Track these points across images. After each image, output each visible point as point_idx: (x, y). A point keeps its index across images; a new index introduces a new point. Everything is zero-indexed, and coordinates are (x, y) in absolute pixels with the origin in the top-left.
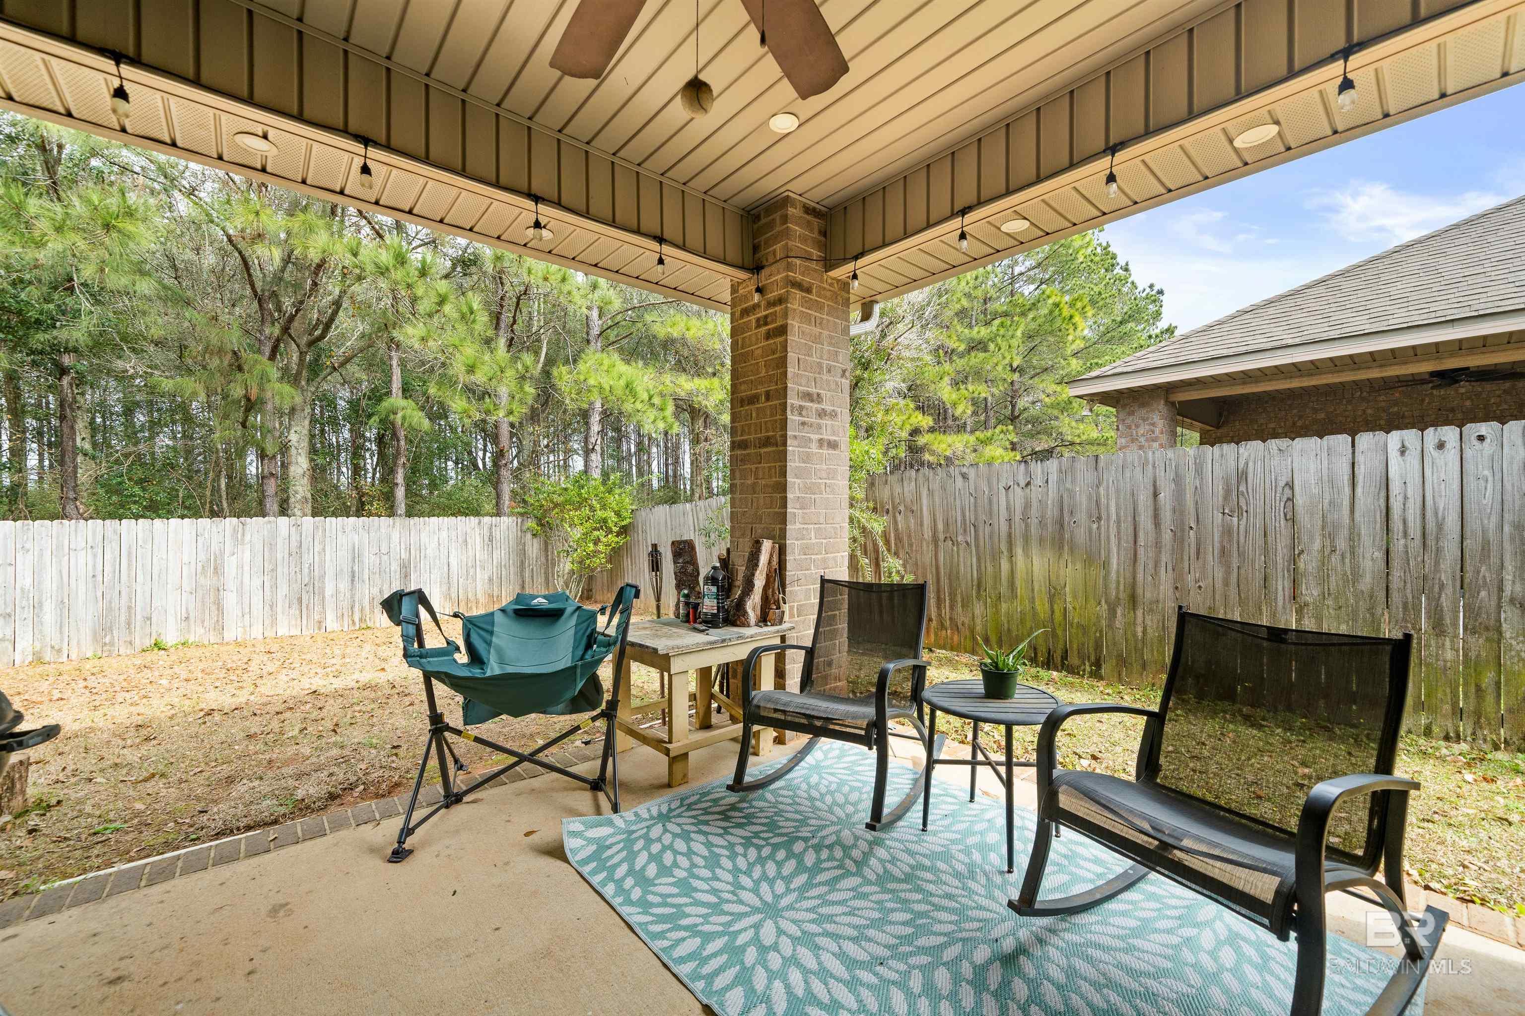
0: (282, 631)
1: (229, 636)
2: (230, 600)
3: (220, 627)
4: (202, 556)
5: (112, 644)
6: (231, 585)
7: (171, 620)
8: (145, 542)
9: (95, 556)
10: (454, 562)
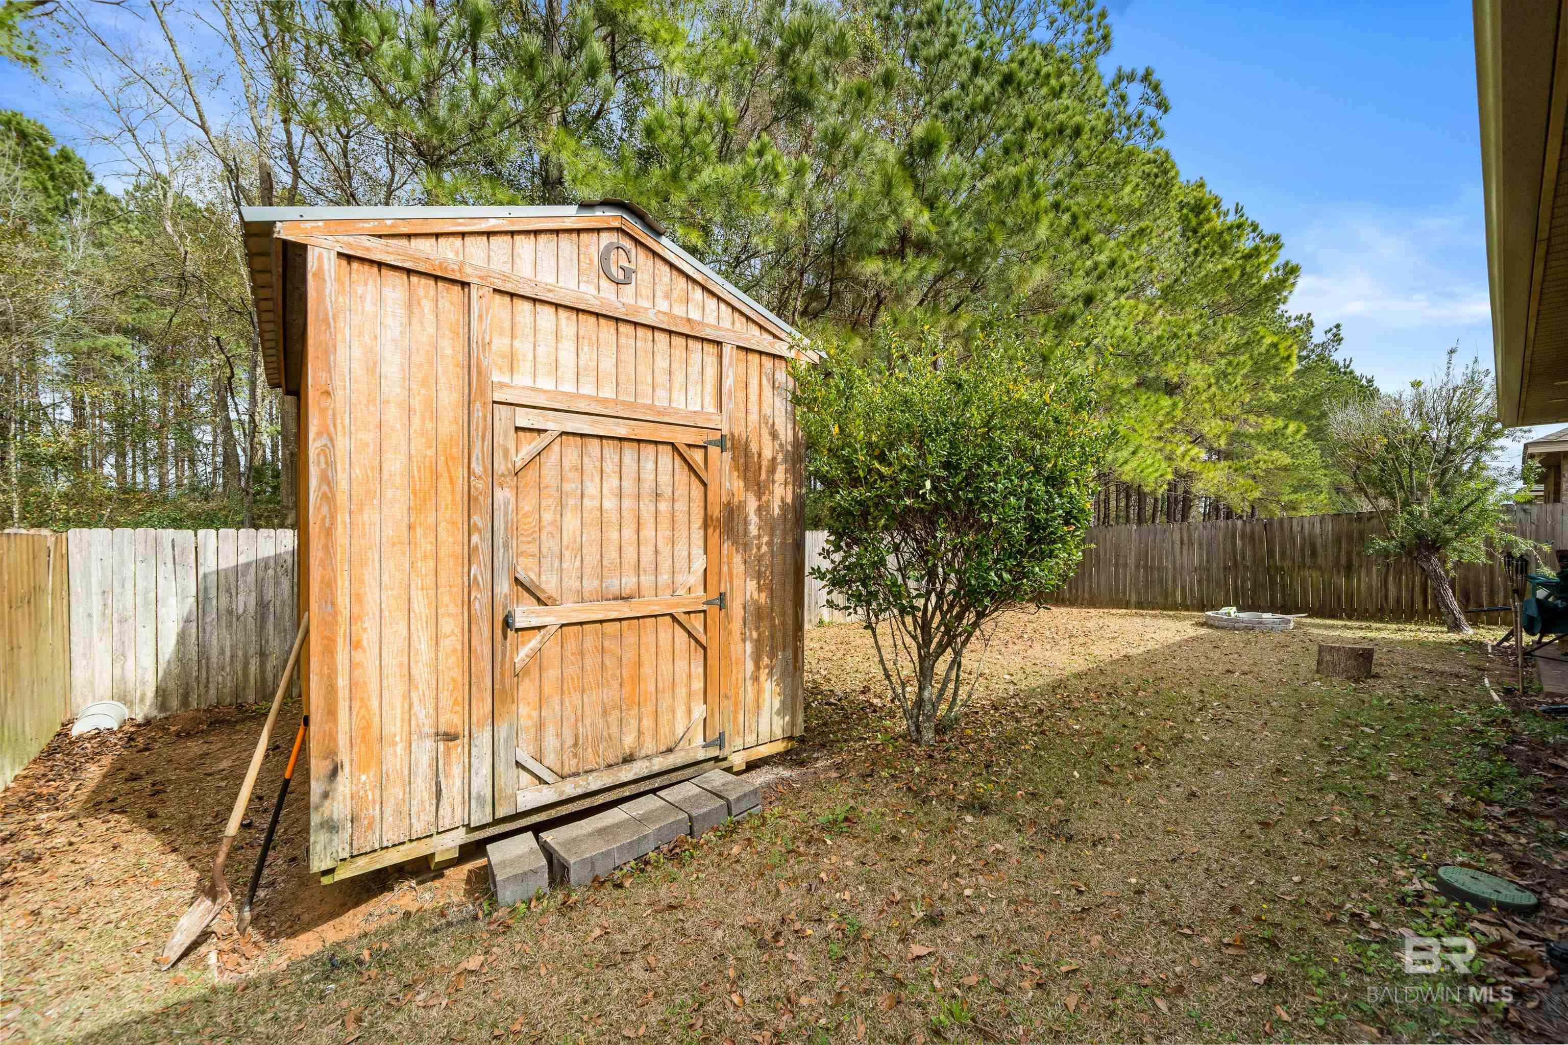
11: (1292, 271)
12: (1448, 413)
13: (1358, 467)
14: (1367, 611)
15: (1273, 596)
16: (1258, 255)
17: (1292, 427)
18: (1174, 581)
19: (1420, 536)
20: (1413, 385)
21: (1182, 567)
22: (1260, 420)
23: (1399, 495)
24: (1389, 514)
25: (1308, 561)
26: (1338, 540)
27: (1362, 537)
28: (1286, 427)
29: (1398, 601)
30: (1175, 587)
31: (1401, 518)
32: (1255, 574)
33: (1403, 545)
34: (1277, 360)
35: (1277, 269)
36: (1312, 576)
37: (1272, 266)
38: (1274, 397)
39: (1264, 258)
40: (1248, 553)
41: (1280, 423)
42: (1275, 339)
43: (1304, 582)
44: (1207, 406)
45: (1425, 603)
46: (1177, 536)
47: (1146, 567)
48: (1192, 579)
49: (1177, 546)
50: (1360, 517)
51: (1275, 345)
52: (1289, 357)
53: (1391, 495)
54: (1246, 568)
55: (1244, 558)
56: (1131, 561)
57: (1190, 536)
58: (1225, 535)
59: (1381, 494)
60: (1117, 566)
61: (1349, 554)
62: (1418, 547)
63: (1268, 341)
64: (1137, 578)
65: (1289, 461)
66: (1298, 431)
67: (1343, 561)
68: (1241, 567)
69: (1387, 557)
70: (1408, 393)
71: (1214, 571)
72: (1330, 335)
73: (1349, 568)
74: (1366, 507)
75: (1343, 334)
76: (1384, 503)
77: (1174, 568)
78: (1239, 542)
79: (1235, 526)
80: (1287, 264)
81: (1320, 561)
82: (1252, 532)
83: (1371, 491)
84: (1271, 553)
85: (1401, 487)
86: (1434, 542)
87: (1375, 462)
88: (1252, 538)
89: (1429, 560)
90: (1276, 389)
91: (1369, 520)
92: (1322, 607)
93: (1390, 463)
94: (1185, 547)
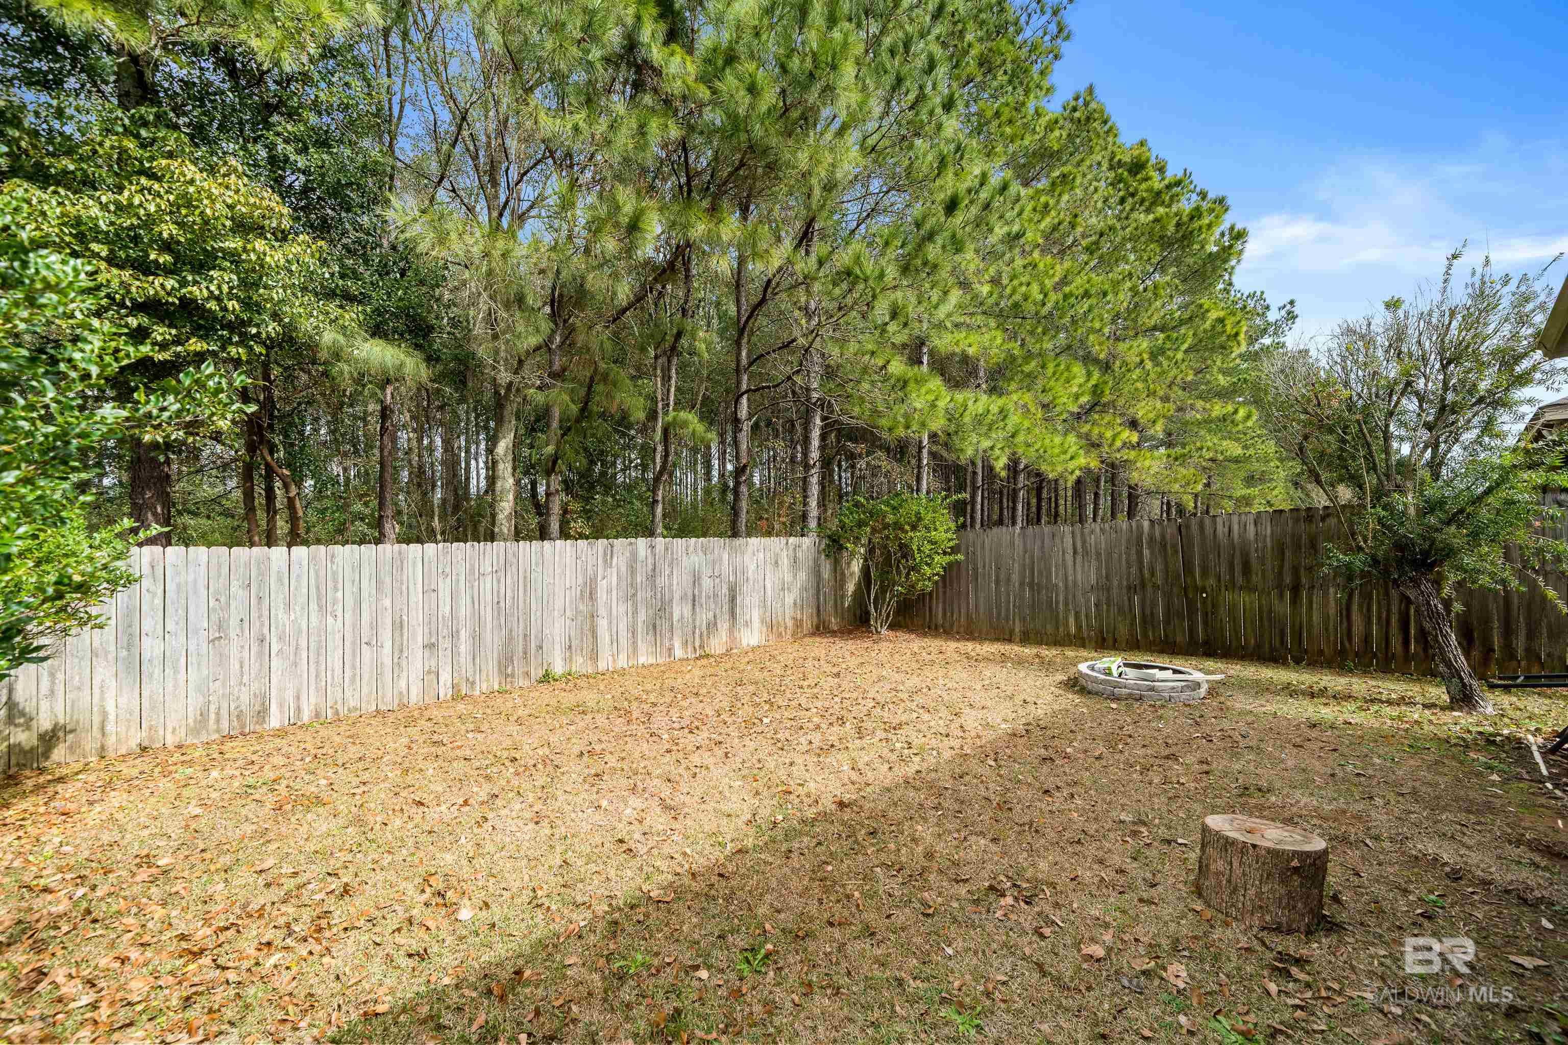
0: (642, 660)
1: (602, 666)
2: (602, 624)
3: (594, 656)
4: (580, 581)
5: (513, 676)
6: (602, 611)
7: (557, 647)
8: (537, 564)
9: (499, 581)
10: (769, 585)
11: (1239, 236)
12: (1441, 352)
13: (1306, 437)
14: (1321, 652)
15: (1192, 630)
16: (1200, 217)
17: (1242, 413)
18: (1066, 604)
19: (1401, 546)
20: (1388, 306)
21: (1075, 583)
22: (1208, 406)
23: (1370, 480)
24: (1354, 510)
25: (1239, 580)
26: (1280, 549)
27: (1313, 545)
28: (1236, 412)
29: (1367, 639)
30: (1067, 610)
31: (1372, 515)
32: (1168, 597)
33: (1375, 561)
34: (1224, 338)
35: (1223, 234)
36: (1244, 600)
37: (1217, 231)
38: (1223, 380)
39: (1206, 221)
40: (1159, 567)
41: (1230, 408)
42: (1222, 314)
43: (1233, 609)
44: (1140, 385)
45: (1406, 643)
46: (1068, 540)
47: (1031, 585)
48: (1089, 600)
49: (1069, 557)
50: (1310, 514)
51: (1221, 321)
52: (1237, 334)
53: (1355, 481)
54: (1156, 587)
55: (1153, 574)
56: (1015, 577)
57: (1084, 542)
58: (1128, 541)
59: (1341, 480)
60: (997, 582)
61: (1295, 570)
62: (1400, 563)
63: (1213, 315)
64: (1022, 598)
65: (1239, 451)
66: (1248, 417)
67: (1288, 580)
68: (1149, 589)
69: (1350, 578)
70: (1381, 319)
71: (1115, 591)
72: (1283, 312)
73: (1296, 589)
74: (1320, 499)
75: (1297, 310)
76: (1345, 493)
77: (1066, 587)
78: (1146, 552)
79: (1140, 527)
80: (1232, 228)
81: (1256, 579)
82: (1163, 536)
83: (1324, 476)
84: (1188, 568)
85: (1373, 468)
86: (1426, 554)
87: (1331, 431)
88: (1164, 546)
89: (1416, 583)
90: (1226, 372)
91: (1323, 519)
92: (1259, 646)
93: (1354, 429)
94: (1079, 558)
